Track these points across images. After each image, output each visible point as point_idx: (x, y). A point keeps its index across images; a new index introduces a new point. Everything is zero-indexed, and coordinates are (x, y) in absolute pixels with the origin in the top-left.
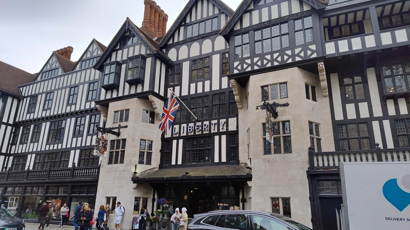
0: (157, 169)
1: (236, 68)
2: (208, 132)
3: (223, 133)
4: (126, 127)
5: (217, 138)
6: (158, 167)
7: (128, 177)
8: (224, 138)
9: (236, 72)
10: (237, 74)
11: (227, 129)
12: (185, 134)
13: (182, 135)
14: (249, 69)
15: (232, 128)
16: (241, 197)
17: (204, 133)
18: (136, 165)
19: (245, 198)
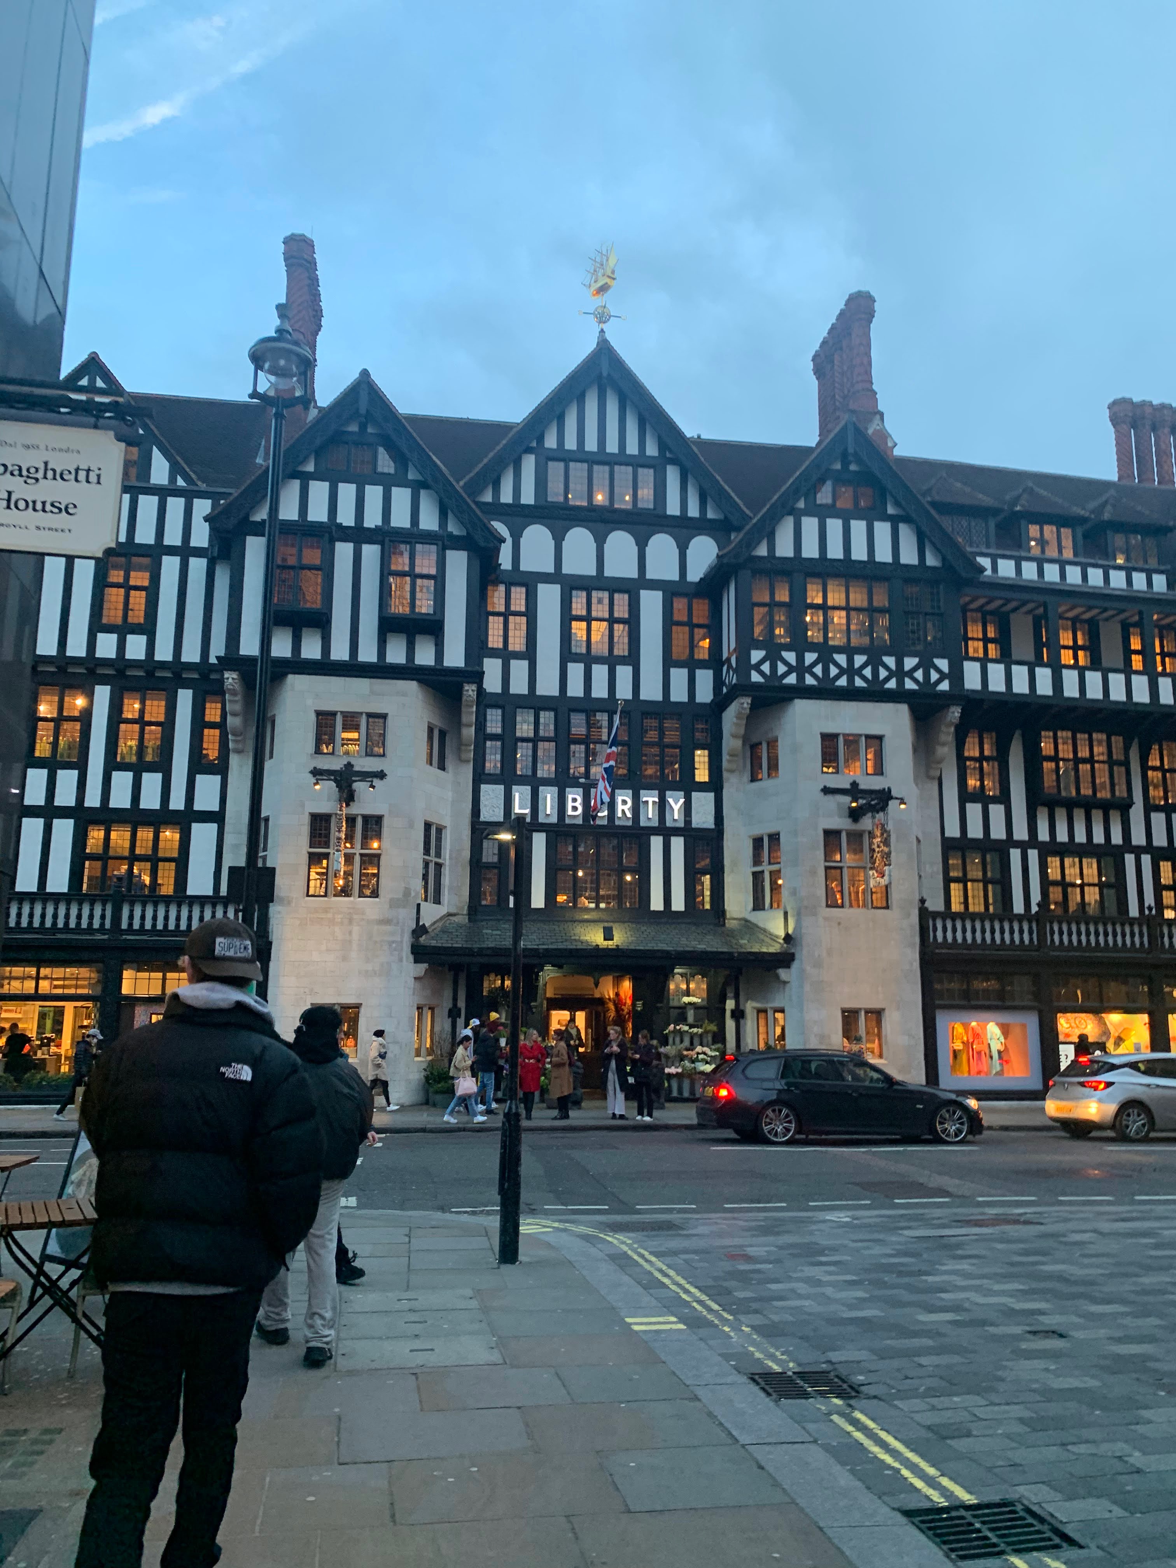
0: (463, 919)
1: (757, 667)
2: (630, 823)
3: (676, 832)
4: (381, 775)
5: (656, 843)
6: (465, 912)
7: (402, 942)
8: (678, 844)
9: (755, 677)
10: (757, 685)
11: (688, 822)
12: (554, 819)
13: (542, 819)
14: (792, 679)
15: (703, 817)
16: (730, 1004)
17: (617, 823)
18: (419, 905)
19: (742, 1007)
